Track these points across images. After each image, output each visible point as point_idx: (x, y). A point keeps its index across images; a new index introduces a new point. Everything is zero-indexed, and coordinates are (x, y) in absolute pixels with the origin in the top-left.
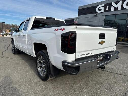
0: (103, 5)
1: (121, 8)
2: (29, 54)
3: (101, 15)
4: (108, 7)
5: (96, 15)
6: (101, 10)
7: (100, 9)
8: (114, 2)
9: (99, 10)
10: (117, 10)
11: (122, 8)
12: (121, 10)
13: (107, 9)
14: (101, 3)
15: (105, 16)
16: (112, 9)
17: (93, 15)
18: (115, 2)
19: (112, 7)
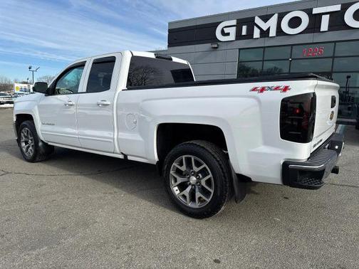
1: (277, 32)
2: (121, 157)
3: (229, 46)
4: (244, 28)
5: (216, 46)
6: (228, 34)
8: (259, 17)
9: (223, 33)
10: (268, 36)
11: (280, 31)
12: (278, 37)
14: (228, 16)
15: (240, 49)
17: (208, 46)
18: (261, 17)
19: (255, 28)
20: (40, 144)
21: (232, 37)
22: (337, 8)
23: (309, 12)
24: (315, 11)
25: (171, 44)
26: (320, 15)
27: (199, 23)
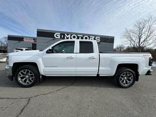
0: (60, 34)
5: (54, 39)
6: (58, 37)
7: (57, 35)
13: (62, 37)
16: (66, 38)
19: (65, 37)
20: (41, 77)
21: (59, 37)
22: (82, 36)
23: (77, 36)
24: (78, 36)
25: (38, 36)
26: (79, 37)
27: (48, 32)
